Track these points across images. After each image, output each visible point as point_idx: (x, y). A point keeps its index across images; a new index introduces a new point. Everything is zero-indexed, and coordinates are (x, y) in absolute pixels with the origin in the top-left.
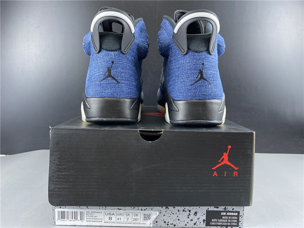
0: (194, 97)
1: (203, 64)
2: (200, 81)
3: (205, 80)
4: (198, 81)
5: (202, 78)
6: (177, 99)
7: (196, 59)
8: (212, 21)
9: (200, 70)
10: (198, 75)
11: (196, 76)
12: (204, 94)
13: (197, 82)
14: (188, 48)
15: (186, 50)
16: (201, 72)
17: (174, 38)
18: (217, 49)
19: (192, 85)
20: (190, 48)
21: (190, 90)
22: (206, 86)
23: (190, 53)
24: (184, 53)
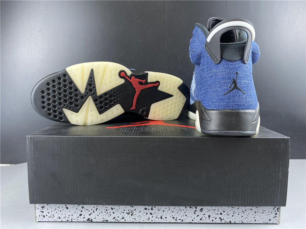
0: (227, 107)
1: (237, 73)
2: (234, 91)
3: (239, 89)
4: (232, 90)
5: (235, 87)
6: (209, 108)
7: (229, 68)
8: (248, 30)
9: (234, 80)
10: (232, 84)
11: (229, 86)
12: (237, 104)
13: (230, 91)
14: (221, 57)
15: (219, 59)
16: (235, 82)
17: (206, 46)
18: (252, 57)
19: (225, 95)
20: (223, 57)
21: (223, 100)
22: (240, 96)
23: (223, 62)
24: (218, 62)
